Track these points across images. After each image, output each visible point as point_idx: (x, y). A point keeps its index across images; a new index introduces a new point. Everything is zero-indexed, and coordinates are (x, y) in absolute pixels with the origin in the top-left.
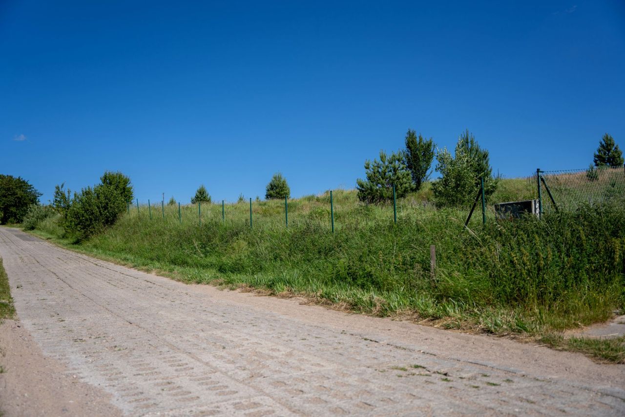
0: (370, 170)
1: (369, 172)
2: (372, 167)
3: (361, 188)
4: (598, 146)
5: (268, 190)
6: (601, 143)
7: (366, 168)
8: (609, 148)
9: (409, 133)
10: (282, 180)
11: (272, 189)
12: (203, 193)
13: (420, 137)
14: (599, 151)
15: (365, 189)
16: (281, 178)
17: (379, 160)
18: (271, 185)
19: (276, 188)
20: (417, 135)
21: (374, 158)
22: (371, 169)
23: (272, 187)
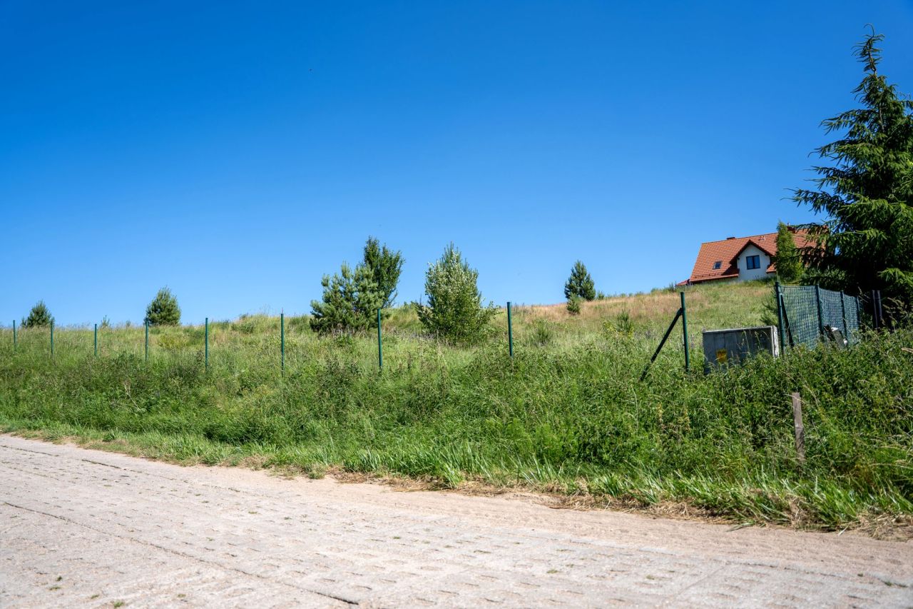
0: (329, 289)
1: (328, 291)
2: (332, 284)
3: (316, 313)
4: (569, 275)
5: (149, 313)
6: (573, 271)
7: (324, 285)
8: (581, 277)
9: (369, 242)
10: (170, 299)
11: (155, 311)
12: (42, 313)
13: (384, 248)
14: (571, 281)
15: (323, 314)
16: (168, 296)
17: (340, 276)
18: (155, 305)
19: (161, 311)
20: (380, 246)
21: (334, 273)
22: (330, 286)
23: (156, 308)
